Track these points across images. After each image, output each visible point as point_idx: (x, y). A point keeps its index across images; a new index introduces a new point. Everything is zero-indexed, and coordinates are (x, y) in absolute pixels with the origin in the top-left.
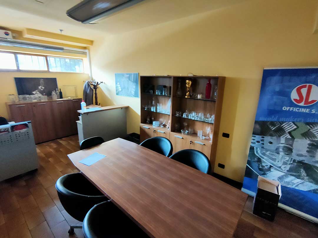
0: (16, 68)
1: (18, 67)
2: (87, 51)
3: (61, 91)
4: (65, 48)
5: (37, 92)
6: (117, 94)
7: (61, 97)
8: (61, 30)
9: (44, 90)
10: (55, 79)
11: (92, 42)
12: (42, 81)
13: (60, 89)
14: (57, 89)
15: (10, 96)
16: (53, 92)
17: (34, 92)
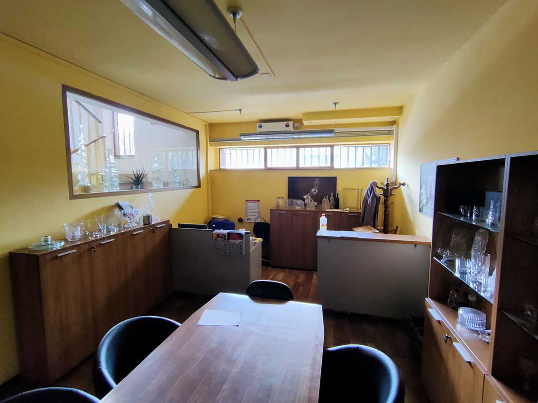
0: (294, 165)
1: (298, 164)
2: (394, 128)
3: (339, 197)
5: (309, 197)
6: (421, 211)
7: (337, 207)
8: (335, 104)
9: (317, 194)
10: (336, 178)
11: (400, 109)
12: (317, 182)
13: (338, 194)
14: (332, 193)
15: (278, 200)
16: (325, 197)
17: (305, 197)
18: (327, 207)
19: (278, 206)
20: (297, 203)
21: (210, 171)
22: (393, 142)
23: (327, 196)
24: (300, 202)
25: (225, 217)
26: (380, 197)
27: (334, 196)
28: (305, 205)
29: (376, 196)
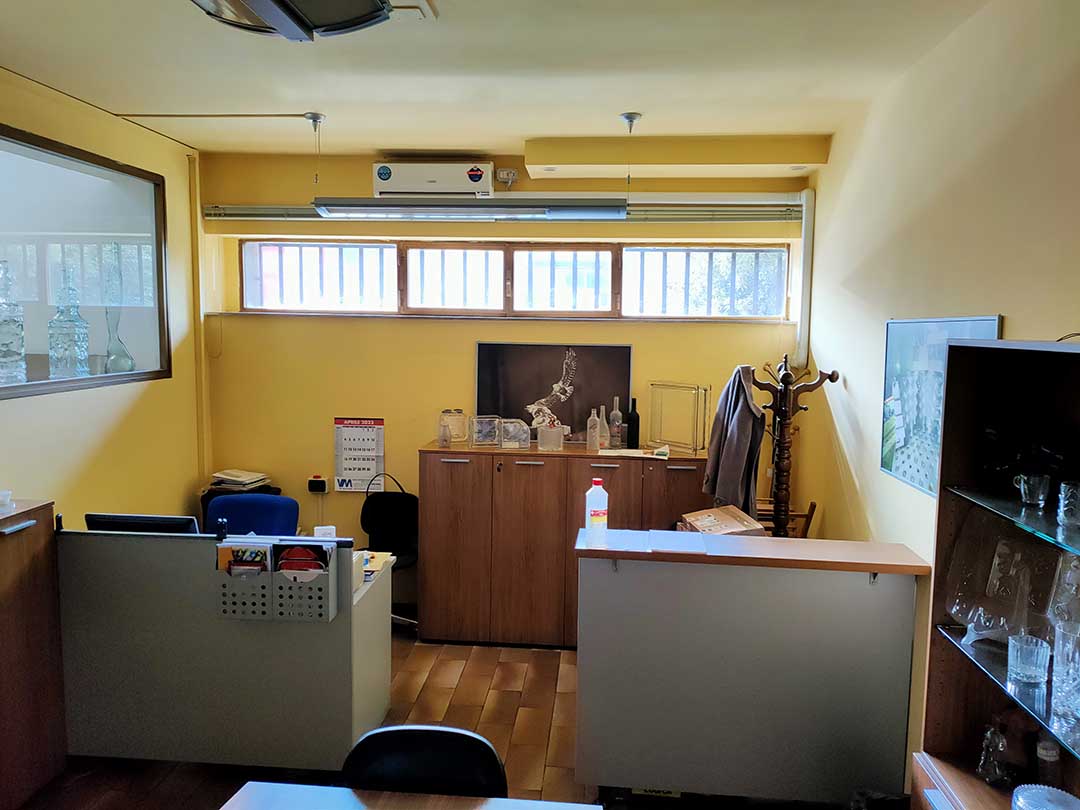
0: (497, 304)
1: (509, 300)
2: (802, 198)
3: (638, 411)
4: (633, 198)
5: (545, 408)
6: (886, 464)
7: (632, 441)
8: (630, 117)
10: (628, 349)
11: (821, 145)
12: (569, 360)
13: (634, 401)
14: (617, 399)
15: (448, 419)
16: (594, 412)
17: (532, 409)
18: (601, 441)
19: (445, 440)
20: (506, 431)
21: (208, 316)
22: (798, 244)
23: (603, 408)
24: (515, 426)
25: (260, 476)
26: (763, 415)
27: (623, 408)
28: (534, 435)
29: (751, 410)
